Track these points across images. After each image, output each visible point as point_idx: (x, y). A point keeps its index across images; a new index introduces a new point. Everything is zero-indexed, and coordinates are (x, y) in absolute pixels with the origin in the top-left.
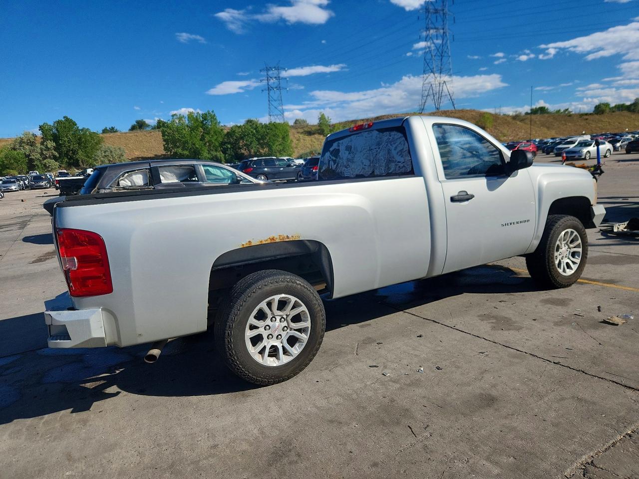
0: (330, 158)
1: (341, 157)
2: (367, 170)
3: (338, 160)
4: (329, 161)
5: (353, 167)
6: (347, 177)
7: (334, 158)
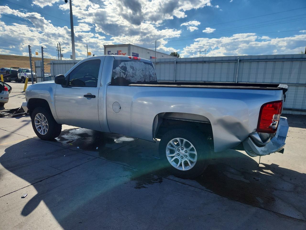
0: (121, 71)
1: (128, 71)
2: (142, 79)
3: (126, 73)
4: (120, 73)
5: (136, 77)
6: (133, 82)
7: (124, 71)
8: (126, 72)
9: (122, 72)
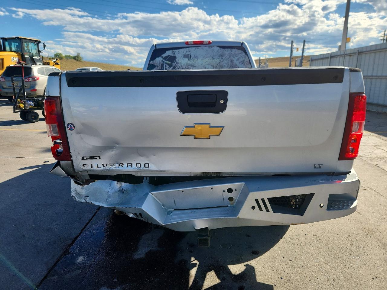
0: (164, 62)
1: (179, 62)
4: (162, 65)
7: (169, 63)
8: (173, 64)
9: (167, 64)
